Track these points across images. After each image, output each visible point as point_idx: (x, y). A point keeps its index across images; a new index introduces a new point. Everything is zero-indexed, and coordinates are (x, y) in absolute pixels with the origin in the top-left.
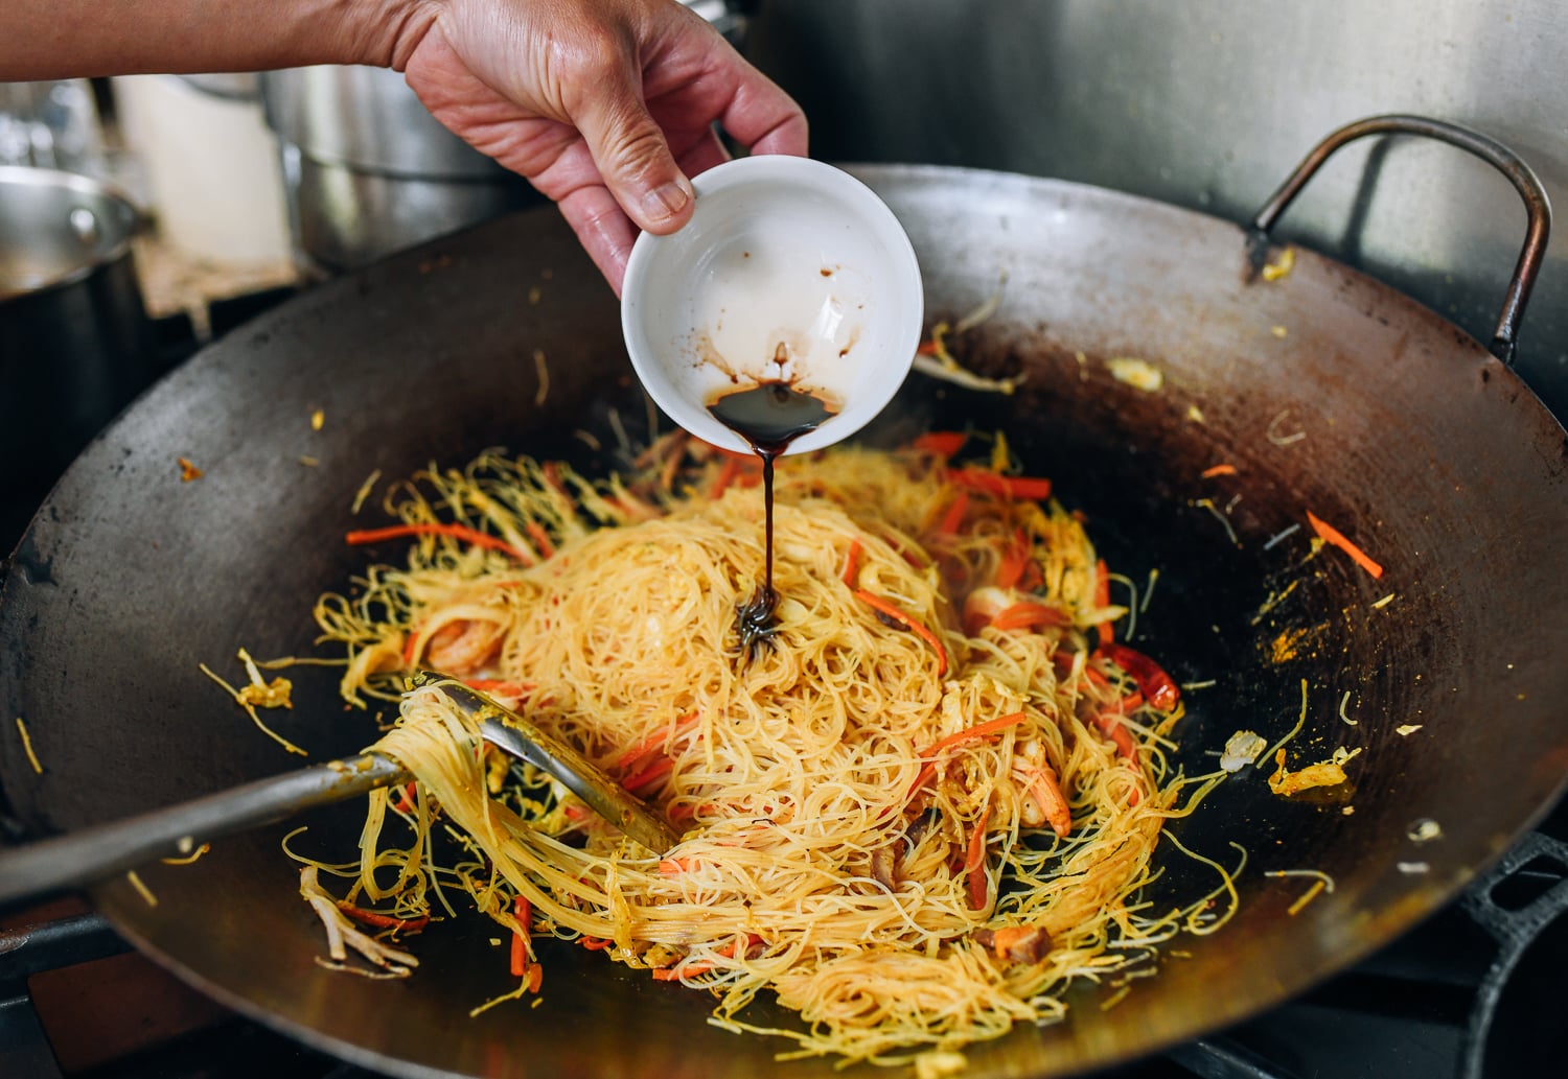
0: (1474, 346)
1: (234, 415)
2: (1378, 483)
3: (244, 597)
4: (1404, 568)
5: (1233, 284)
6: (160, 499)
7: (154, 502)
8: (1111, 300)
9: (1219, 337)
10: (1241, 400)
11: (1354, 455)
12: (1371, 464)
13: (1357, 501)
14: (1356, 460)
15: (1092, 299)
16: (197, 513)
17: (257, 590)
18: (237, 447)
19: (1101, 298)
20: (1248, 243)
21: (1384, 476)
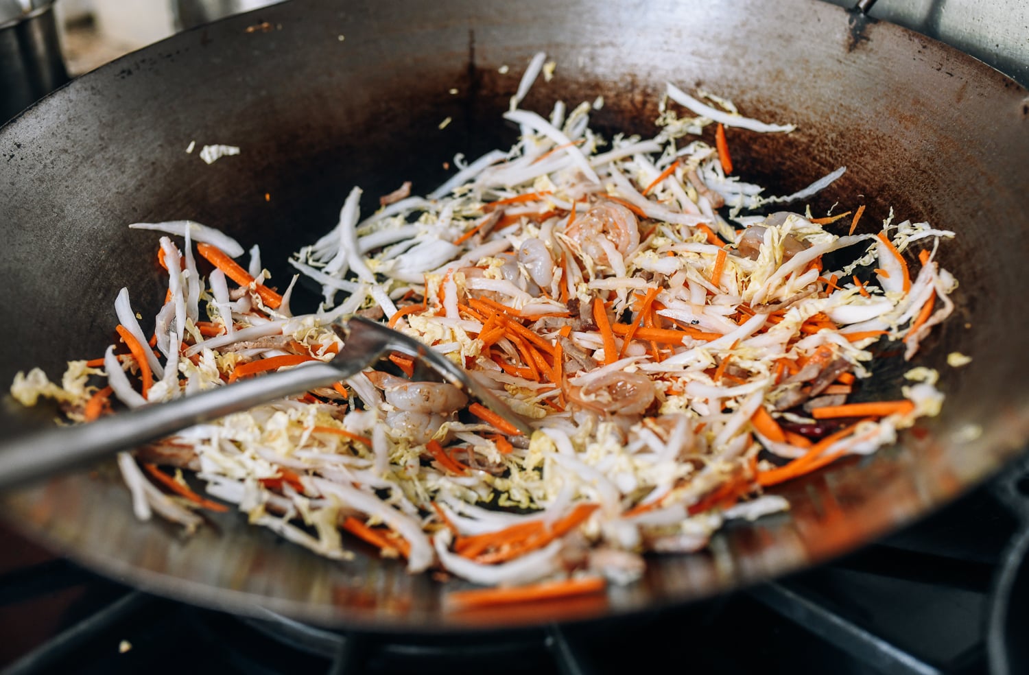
0: (1018, 88)
1: (103, 126)
2: (941, 192)
3: (103, 254)
4: (958, 251)
5: (840, 51)
6: (41, 181)
7: (37, 183)
8: (750, 64)
9: (828, 90)
10: (842, 135)
11: (924, 172)
12: (937, 178)
13: (924, 204)
14: (925, 175)
15: (736, 63)
16: (70, 193)
17: (113, 250)
18: (103, 148)
19: (742, 62)
20: (851, 22)
21: (945, 186)
